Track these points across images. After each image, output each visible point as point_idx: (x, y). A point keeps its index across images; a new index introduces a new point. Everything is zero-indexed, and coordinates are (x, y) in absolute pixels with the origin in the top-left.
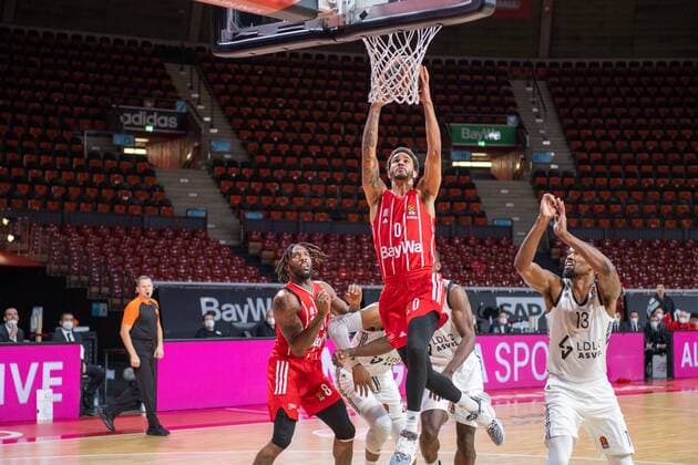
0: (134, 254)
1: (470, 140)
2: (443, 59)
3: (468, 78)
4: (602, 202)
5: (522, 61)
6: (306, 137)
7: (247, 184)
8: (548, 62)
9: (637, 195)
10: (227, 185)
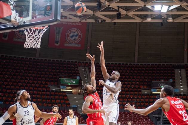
1: (66, 83)
2: (59, 60)
3: (66, 66)
5: (81, 62)
6: (17, 81)
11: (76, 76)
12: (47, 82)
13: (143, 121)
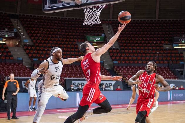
0: (3, 70)
1: (92, 40)
4: (127, 56)
6: (49, 39)
7: (33, 51)
8: (112, 20)
9: (136, 55)
10: (28, 51)
11: (101, 33)
12: (75, 40)
13: (166, 75)
